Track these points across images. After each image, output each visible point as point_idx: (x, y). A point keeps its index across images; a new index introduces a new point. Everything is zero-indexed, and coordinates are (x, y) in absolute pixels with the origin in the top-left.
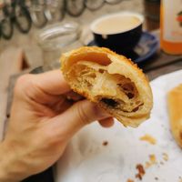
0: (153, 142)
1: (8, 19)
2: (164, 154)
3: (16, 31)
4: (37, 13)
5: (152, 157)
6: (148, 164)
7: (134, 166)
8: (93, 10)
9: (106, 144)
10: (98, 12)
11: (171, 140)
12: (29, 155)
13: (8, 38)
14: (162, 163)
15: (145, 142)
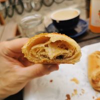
0: (77, 83)
1: (11, 6)
2: (82, 90)
3: (15, 13)
4: (27, 4)
5: (75, 91)
6: (73, 94)
7: (65, 95)
8: (58, 3)
9: (51, 81)
10: (60, 5)
11: (88, 82)
12: (7, 86)
13: (11, 16)
14: (81, 94)
15: (73, 82)
